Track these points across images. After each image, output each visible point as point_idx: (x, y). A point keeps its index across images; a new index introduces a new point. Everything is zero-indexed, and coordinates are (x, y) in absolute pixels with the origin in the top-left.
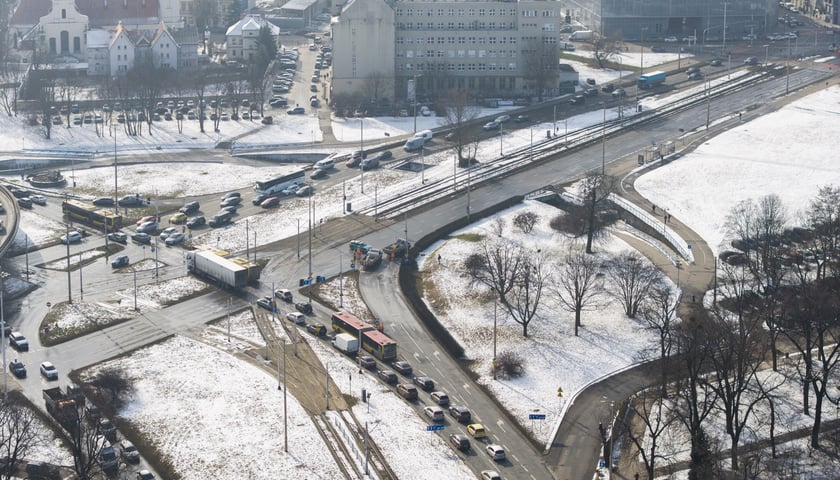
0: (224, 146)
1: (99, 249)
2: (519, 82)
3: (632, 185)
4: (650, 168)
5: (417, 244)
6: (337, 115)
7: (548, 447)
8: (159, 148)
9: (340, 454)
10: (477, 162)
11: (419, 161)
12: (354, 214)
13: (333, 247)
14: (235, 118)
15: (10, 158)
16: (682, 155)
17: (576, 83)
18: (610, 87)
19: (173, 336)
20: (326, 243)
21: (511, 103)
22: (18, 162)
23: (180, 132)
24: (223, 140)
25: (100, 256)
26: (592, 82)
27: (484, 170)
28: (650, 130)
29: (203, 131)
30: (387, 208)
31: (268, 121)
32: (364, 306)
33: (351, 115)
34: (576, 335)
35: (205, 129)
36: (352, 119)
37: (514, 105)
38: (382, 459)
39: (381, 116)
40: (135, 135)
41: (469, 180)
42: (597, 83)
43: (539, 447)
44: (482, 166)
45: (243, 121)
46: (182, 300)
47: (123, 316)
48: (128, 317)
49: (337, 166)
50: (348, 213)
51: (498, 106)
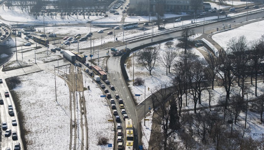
0: (89, 22)
1: (34, 48)
2: (190, 7)
3: (211, 36)
4: (220, 32)
5: (132, 49)
6: (129, 15)
7: (139, 104)
8: (69, 22)
9: (73, 103)
10: (165, 29)
11: (146, 28)
12: (118, 41)
13: (106, 49)
14: (97, 15)
15: (23, 23)
16: (233, 29)
17: (210, 8)
18: (221, 10)
19: (43, 70)
20: (104, 48)
21: (186, 13)
22: (24, 25)
23: (77, 18)
24: (89, 20)
25: (33, 49)
26: (215, 9)
27: (166, 31)
28: (227, 22)
29: (84, 18)
30: (129, 40)
31: (107, 16)
32: (106, 65)
33: (133, 15)
34: (167, 75)
35: (85, 17)
36: (133, 16)
37: (187, 14)
38: (84, 105)
39: (143, 16)
40: (63, 18)
41: (159, 33)
42: (217, 9)
43: (136, 104)
44: (166, 30)
45: (99, 16)
46: (51, 61)
47: (31, 65)
48: (32, 65)
49: (120, 28)
50: (116, 41)
51: (181, 14)
